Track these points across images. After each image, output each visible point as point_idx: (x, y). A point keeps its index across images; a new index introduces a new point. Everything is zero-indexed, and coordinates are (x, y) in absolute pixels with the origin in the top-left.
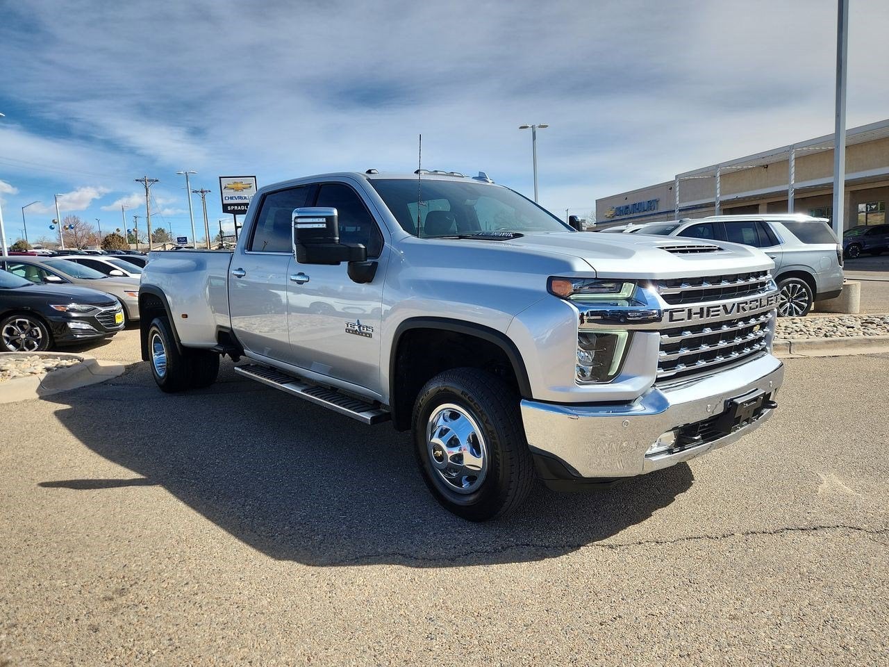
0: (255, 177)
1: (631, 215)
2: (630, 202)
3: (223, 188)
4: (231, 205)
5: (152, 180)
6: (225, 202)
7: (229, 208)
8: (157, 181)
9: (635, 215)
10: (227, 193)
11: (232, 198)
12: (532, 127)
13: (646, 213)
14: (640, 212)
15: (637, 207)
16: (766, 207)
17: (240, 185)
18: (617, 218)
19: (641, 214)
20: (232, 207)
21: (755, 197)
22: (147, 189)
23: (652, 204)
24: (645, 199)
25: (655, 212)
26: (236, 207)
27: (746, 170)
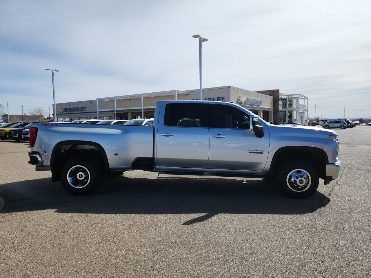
1: (72, 112)
2: (71, 107)
9: (74, 112)
12: (52, 70)
13: (80, 112)
14: (77, 111)
15: (75, 109)
16: (130, 114)
18: (65, 113)
19: (77, 112)
21: (127, 110)
23: (83, 108)
24: (80, 106)
25: (84, 112)
27: (124, 99)
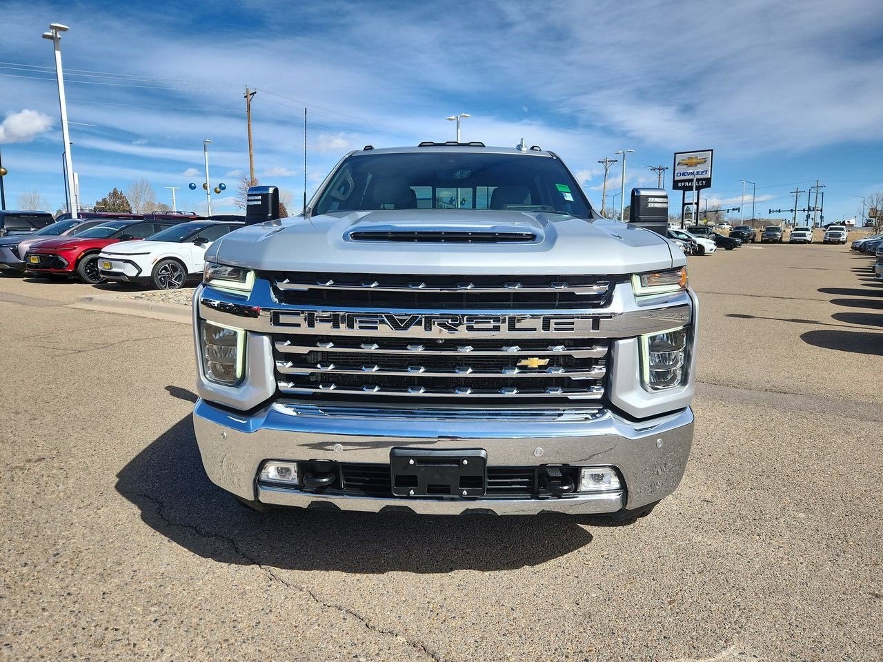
0: (712, 150)
3: (676, 164)
4: (681, 181)
5: (612, 161)
6: (677, 178)
7: (679, 184)
8: (616, 161)
10: (679, 169)
11: (684, 174)
17: (694, 161)
20: (683, 184)
22: (606, 170)
26: (687, 184)
